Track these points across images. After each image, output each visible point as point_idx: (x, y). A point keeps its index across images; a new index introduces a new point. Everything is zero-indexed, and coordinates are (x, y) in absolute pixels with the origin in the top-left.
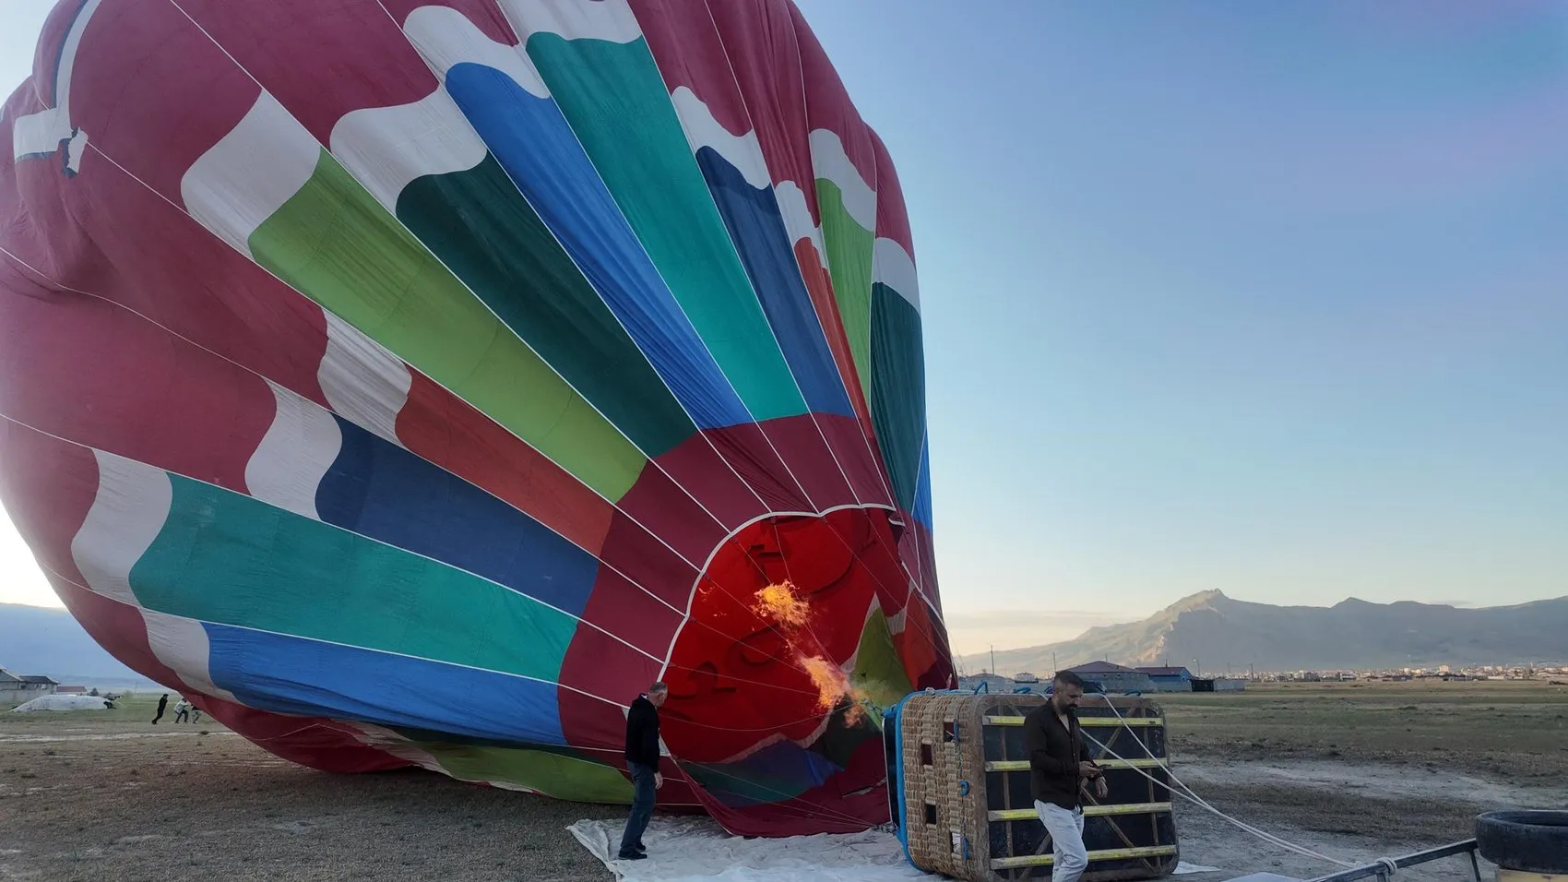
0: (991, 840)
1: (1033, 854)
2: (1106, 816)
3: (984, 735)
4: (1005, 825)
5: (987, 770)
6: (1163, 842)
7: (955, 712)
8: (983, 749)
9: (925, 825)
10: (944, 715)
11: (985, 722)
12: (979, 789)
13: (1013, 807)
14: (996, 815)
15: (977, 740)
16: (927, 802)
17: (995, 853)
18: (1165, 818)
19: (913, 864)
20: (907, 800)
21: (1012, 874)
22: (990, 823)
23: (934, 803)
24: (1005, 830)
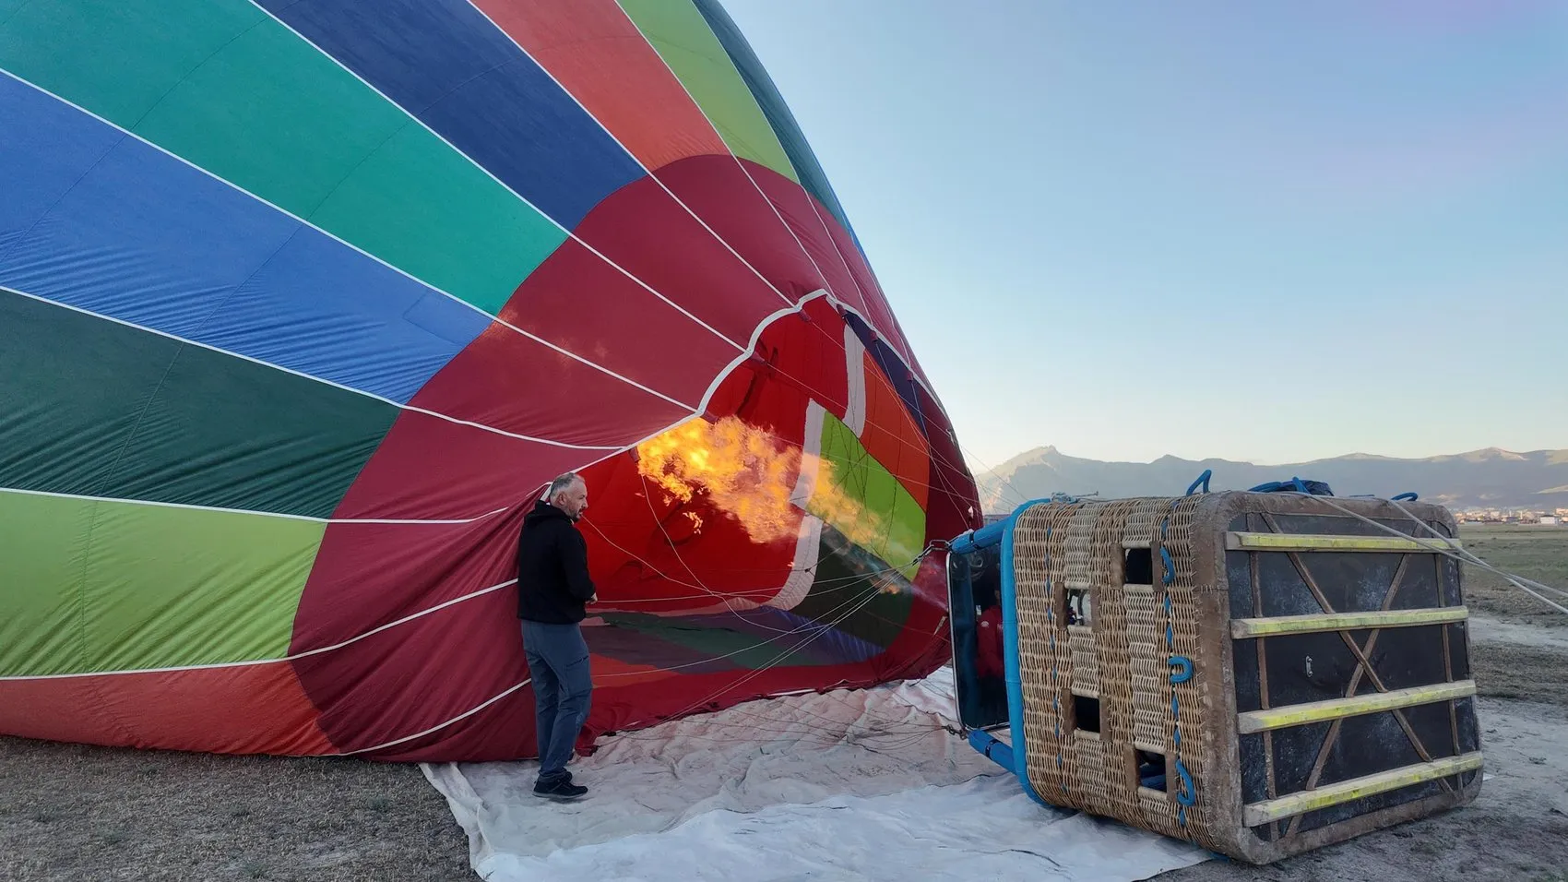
0: (1243, 770)
1: (1303, 788)
2: (1395, 710)
3: (1227, 570)
4: (1263, 741)
5: (1238, 635)
6: (1466, 749)
7: (1151, 526)
8: (1227, 597)
9: (1068, 732)
10: (1122, 534)
11: (1232, 543)
12: (1224, 673)
13: (1276, 703)
14: (1255, 721)
15: (1218, 579)
16: (1077, 691)
17: (1251, 794)
18: (1464, 708)
19: (1035, 796)
20: (1024, 684)
21: (1275, 833)
22: (1242, 737)
23: (1095, 694)
24: (1263, 747)
